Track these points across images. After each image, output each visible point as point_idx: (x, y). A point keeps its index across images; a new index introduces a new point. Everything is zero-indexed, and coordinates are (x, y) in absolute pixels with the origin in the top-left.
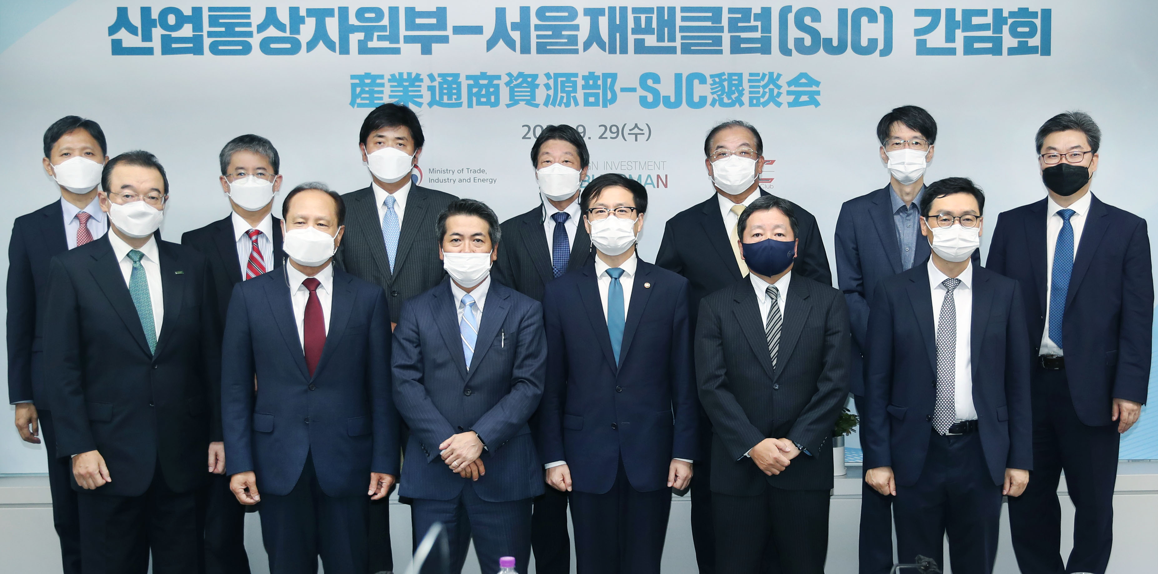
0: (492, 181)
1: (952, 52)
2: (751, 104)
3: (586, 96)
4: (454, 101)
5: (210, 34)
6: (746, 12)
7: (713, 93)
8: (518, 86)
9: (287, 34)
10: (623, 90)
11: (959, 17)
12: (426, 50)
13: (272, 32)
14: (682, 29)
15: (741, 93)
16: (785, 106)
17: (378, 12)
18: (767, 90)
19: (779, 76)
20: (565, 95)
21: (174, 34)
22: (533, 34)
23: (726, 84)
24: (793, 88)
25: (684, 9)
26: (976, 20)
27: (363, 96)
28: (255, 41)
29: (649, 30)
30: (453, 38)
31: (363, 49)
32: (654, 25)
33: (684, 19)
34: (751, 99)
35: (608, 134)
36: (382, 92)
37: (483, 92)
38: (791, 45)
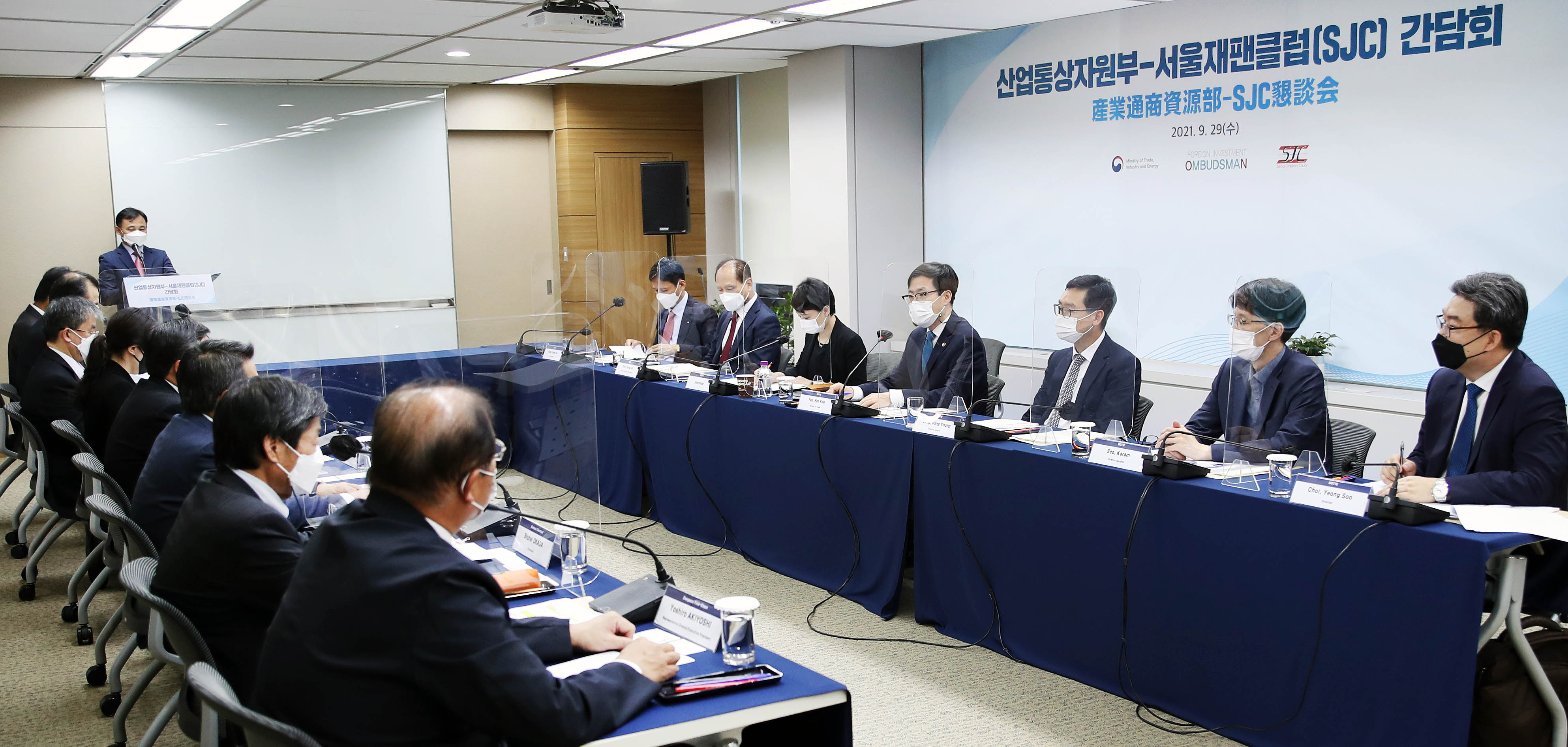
0: (1156, 166)
1: (1427, 50)
2: (1295, 104)
3: (1205, 104)
4: (1139, 114)
5: (1036, 81)
6: (1294, 33)
7: (1274, 97)
8: (1171, 101)
9: (1067, 78)
10: (1225, 99)
11: (1433, 20)
12: (1127, 82)
13: (1061, 77)
14: (1258, 51)
15: (1290, 96)
16: (1315, 102)
17: (1105, 57)
18: (1305, 92)
19: (1313, 80)
20: (1194, 105)
21: (1022, 83)
22: (1179, 63)
23: (1281, 89)
24: (1321, 89)
25: (1259, 36)
26: (1446, 21)
27: (1098, 113)
28: (1053, 84)
29: (1239, 55)
30: (1140, 71)
31: (1100, 84)
32: (1242, 50)
33: (1259, 43)
34: (1295, 99)
35: (1216, 131)
36: (1106, 111)
37: (1153, 107)
38: (1321, 56)
